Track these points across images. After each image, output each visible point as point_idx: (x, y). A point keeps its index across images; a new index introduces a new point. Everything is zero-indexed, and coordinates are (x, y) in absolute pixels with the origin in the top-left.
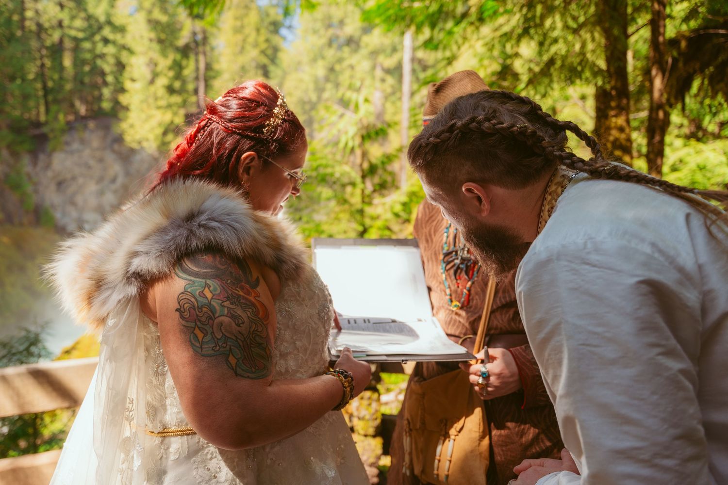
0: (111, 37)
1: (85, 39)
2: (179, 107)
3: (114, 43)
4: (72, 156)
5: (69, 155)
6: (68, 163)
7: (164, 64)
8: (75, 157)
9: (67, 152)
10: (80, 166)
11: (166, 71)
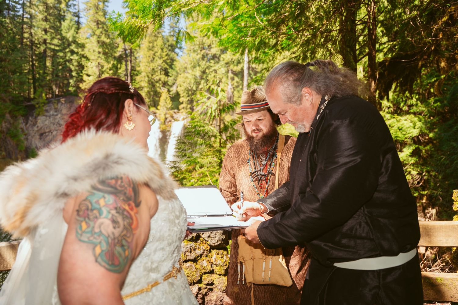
0: (76, 50)
1: (60, 51)
3: (77, 53)
4: (50, 118)
5: (48, 118)
6: (47, 122)
7: (107, 66)
8: (51, 119)
9: (46, 116)
10: (54, 124)
11: (108, 70)
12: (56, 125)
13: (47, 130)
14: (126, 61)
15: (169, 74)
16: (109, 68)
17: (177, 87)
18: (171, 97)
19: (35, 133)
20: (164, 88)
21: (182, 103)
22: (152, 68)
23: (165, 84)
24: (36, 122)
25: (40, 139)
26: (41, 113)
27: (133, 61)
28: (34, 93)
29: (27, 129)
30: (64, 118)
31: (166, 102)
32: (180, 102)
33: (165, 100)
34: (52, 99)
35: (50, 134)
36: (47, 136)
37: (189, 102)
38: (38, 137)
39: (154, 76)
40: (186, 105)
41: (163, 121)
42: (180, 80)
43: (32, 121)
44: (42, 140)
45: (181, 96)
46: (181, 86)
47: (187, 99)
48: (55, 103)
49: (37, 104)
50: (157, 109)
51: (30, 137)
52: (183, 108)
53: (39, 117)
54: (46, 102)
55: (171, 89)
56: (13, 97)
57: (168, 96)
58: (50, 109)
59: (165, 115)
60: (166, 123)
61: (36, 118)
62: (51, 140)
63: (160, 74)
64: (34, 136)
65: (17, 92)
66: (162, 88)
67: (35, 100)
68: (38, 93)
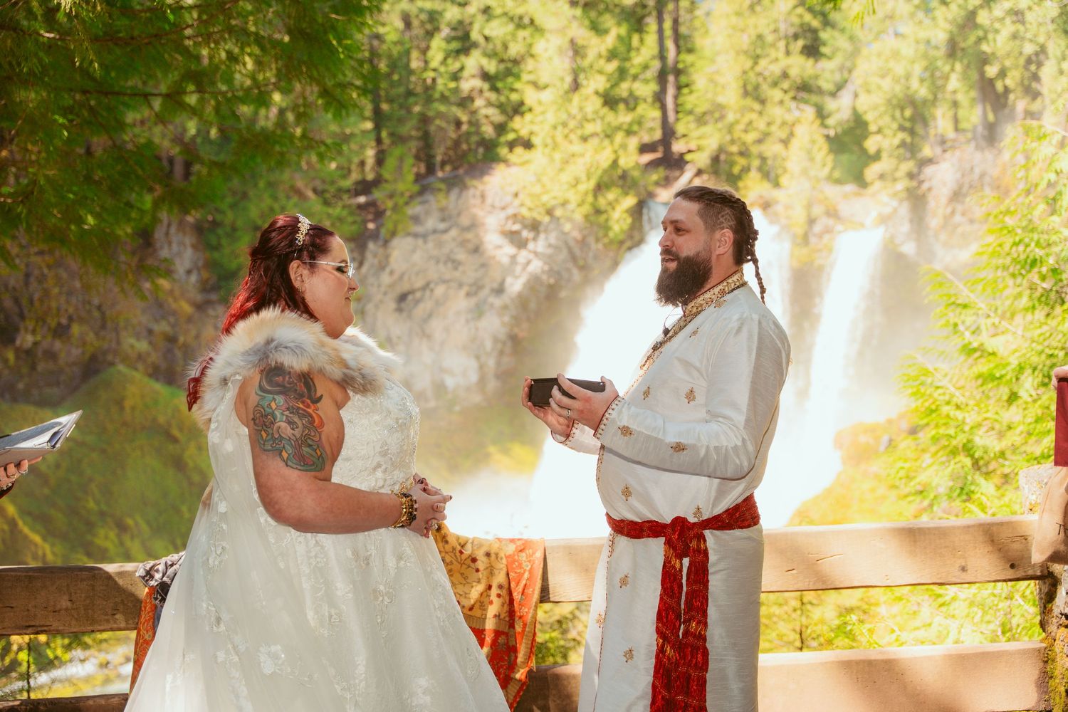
2: (629, 133)
4: (425, 242)
5: (420, 241)
6: (417, 257)
7: (597, 46)
8: (430, 245)
9: (416, 235)
10: (438, 262)
11: (602, 62)
12: (445, 263)
13: (419, 283)
14: (660, 20)
15: (823, 50)
16: (604, 53)
17: (856, 96)
18: (827, 137)
19: (385, 294)
20: (802, 106)
21: (877, 157)
22: (753, 33)
23: (805, 89)
24: (387, 257)
25: (399, 310)
26: (400, 227)
27: (684, 17)
28: (380, 161)
29: (363, 280)
30: (468, 241)
31: (812, 159)
32: (864, 151)
33: (809, 152)
34: (431, 179)
35: (428, 293)
36: (417, 302)
37: (902, 151)
38: (393, 305)
39: (763, 63)
40: (894, 161)
41: (800, 231)
42: (866, 67)
43: (375, 256)
44: (405, 314)
45: (873, 128)
46: (868, 91)
47: (896, 141)
48: (440, 190)
49: (391, 196)
50: (777, 185)
51: (370, 307)
52: (882, 177)
53: (395, 242)
54: (416, 188)
55: (830, 105)
56: (324, 182)
57: (819, 135)
58: (427, 213)
59: (809, 206)
60: (813, 240)
61: (386, 243)
62: (430, 316)
63: (788, 53)
64: (381, 302)
65: (333, 165)
66: (793, 105)
67: (385, 185)
68: (391, 163)
